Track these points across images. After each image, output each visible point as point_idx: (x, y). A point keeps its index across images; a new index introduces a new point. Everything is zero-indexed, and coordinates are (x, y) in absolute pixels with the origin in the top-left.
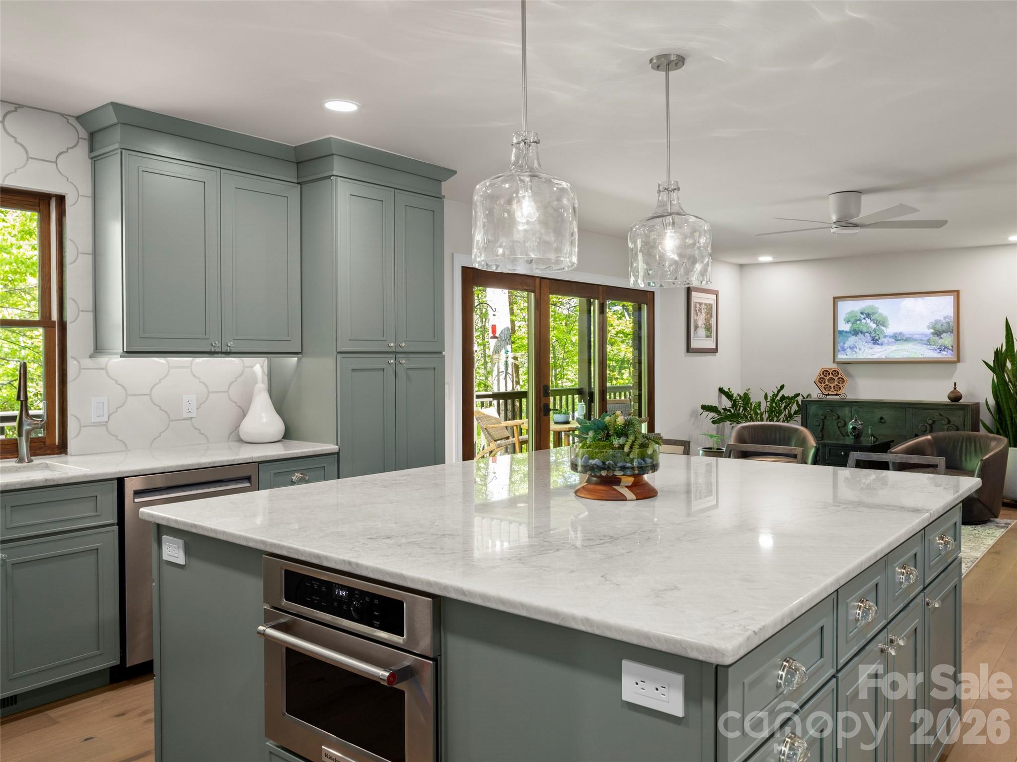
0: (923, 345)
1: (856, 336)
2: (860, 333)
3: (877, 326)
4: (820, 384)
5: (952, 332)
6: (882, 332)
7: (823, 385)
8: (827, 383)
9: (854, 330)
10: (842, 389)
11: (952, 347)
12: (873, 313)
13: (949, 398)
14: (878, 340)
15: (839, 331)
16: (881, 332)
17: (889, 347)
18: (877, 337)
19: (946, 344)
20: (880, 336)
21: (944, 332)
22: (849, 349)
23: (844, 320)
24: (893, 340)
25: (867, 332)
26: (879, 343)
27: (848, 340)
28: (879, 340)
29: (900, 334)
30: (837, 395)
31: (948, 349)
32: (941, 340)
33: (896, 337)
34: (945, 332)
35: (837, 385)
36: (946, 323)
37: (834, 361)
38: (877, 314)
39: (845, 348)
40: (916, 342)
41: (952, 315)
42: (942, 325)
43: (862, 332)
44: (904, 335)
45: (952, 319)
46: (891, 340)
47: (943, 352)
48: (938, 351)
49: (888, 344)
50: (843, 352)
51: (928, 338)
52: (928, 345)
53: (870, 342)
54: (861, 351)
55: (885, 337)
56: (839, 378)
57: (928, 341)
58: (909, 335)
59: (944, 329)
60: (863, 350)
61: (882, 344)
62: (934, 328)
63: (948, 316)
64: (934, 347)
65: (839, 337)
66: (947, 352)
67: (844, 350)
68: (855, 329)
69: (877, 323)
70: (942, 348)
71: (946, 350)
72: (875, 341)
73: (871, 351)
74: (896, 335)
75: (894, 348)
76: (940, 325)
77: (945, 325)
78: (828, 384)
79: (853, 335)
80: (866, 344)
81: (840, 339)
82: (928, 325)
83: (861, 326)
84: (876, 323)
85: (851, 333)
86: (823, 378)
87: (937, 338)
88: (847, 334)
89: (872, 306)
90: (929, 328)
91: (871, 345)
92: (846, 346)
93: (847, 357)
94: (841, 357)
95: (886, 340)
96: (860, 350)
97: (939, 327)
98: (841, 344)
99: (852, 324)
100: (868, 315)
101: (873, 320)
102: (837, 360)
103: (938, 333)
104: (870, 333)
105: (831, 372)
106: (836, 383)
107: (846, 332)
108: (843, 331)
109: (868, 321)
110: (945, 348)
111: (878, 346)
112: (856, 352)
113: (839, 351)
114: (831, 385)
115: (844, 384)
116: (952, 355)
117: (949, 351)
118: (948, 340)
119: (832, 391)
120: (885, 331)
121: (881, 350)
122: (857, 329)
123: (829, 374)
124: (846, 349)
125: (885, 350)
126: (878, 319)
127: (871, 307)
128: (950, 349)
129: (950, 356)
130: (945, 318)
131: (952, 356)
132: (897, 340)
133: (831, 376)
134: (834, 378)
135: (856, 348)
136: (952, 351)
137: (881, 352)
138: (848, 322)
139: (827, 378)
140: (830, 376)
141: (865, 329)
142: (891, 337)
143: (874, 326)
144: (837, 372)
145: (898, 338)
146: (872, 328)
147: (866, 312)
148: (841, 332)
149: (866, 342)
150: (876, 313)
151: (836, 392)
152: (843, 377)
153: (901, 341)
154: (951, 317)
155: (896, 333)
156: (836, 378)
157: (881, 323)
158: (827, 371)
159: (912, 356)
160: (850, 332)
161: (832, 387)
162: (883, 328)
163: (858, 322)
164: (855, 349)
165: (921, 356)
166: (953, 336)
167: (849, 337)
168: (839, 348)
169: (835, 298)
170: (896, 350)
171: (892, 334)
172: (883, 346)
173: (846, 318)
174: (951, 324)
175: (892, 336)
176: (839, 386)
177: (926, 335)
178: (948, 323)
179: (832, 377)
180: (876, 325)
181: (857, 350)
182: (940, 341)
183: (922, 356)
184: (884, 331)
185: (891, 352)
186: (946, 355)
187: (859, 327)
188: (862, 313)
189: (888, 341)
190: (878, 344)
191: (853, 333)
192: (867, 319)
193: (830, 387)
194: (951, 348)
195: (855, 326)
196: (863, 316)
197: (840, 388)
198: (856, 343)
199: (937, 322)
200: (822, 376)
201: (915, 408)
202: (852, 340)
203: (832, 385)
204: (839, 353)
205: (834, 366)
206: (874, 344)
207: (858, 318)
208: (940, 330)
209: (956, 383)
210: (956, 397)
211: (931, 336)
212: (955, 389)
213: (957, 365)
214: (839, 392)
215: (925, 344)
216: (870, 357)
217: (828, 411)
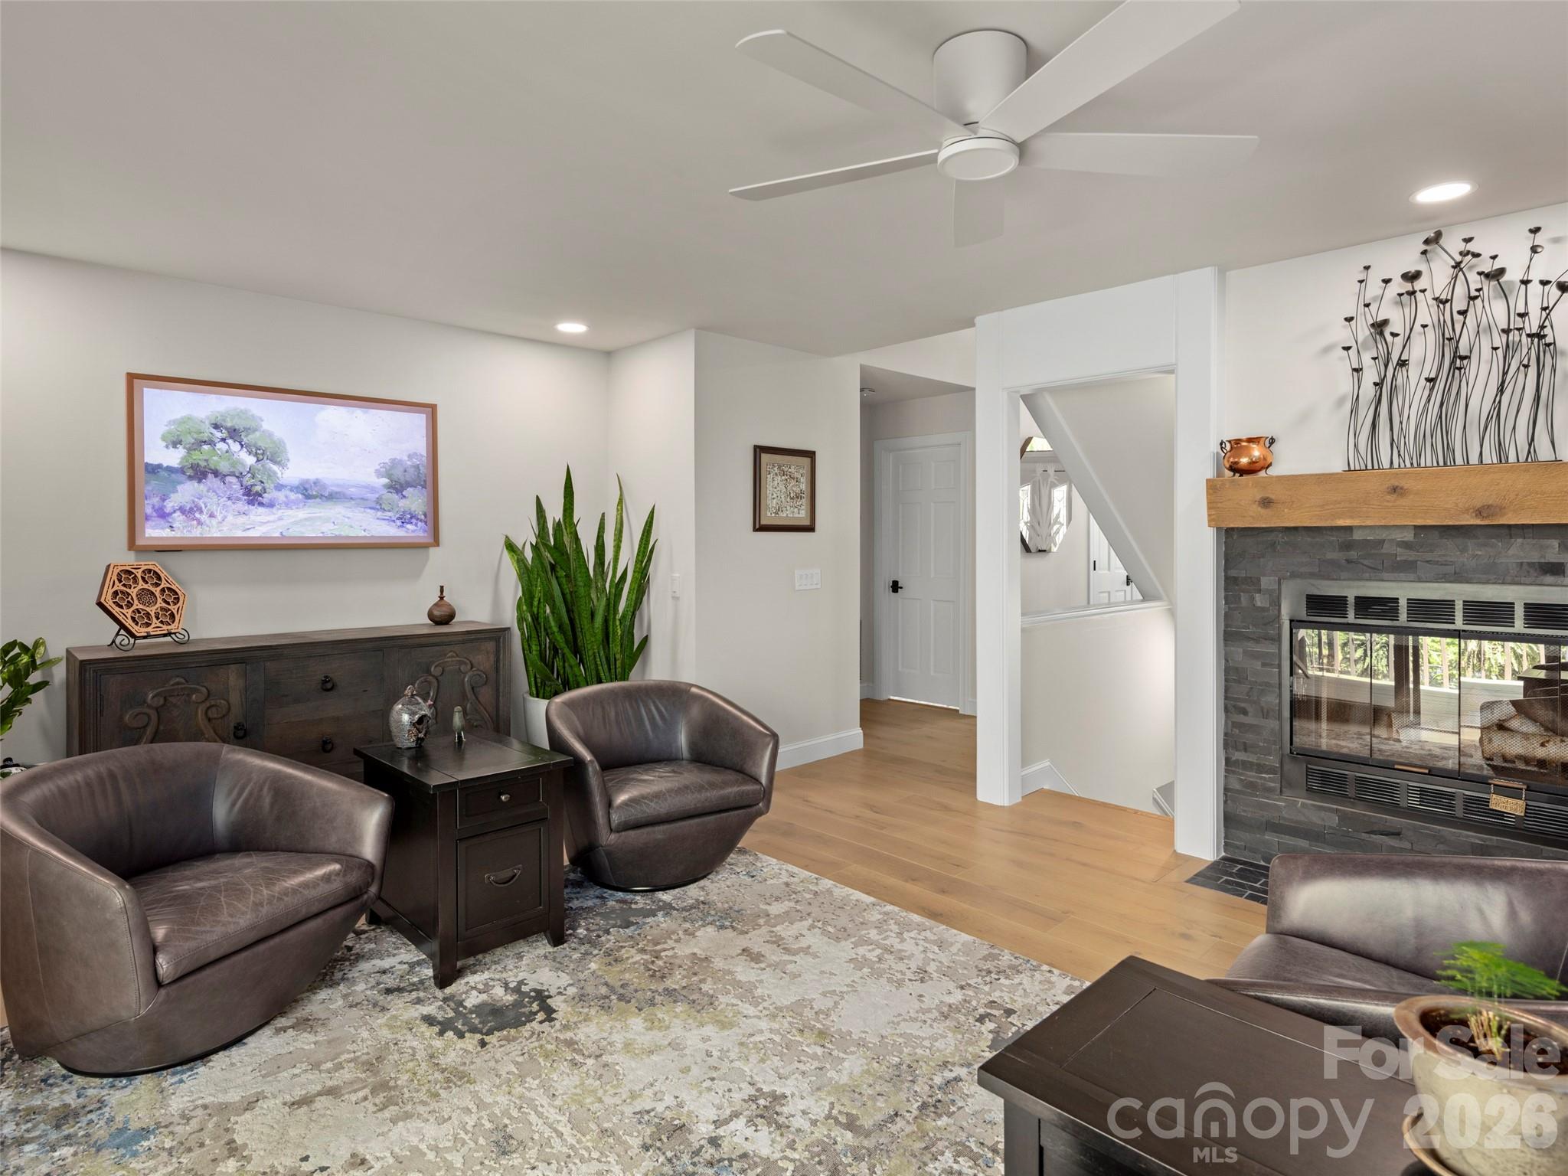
0: (369, 510)
1: (200, 481)
2: (210, 476)
3: (258, 461)
4: (118, 609)
5: (424, 487)
6: (271, 475)
7: (129, 612)
8: (137, 605)
9: (195, 467)
10: (177, 617)
11: (425, 515)
12: (246, 429)
13: (431, 616)
14: (260, 495)
15: (147, 465)
16: (269, 476)
17: (290, 512)
18: (258, 488)
19: (413, 509)
20: (266, 485)
21: (409, 485)
22: (178, 513)
23: (164, 438)
24: (300, 496)
25: (232, 474)
26: (264, 501)
27: (175, 491)
28: (265, 495)
29: (316, 482)
30: (169, 634)
31: (418, 519)
32: (404, 501)
33: (306, 490)
34: (411, 487)
35: (162, 609)
36: (414, 466)
37: (132, 545)
38: (257, 434)
39: (168, 510)
40: (353, 502)
41: (424, 453)
42: (405, 471)
43: (216, 473)
44: (324, 487)
45: (424, 459)
46: (293, 496)
47: (409, 526)
48: (398, 523)
49: (288, 504)
50: (162, 522)
51: (377, 496)
52: (378, 510)
53: (239, 499)
54: (214, 522)
55: (279, 487)
56: (163, 590)
57: (378, 501)
58: (338, 486)
59: (408, 479)
60: (219, 518)
61: (271, 505)
62: (389, 476)
63: (415, 454)
64: (390, 514)
65: (147, 482)
66: (416, 525)
67: (163, 515)
68: (198, 465)
69: (259, 454)
70: (406, 518)
71: (414, 521)
72: (253, 497)
73: (241, 519)
74: (307, 486)
75: (301, 514)
76: (402, 469)
77: (411, 470)
78: (141, 606)
79: (190, 478)
80: (229, 503)
81: (148, 488)
82: (378, 467)
83: (215, 458)
84: (256, 454)
85: (183, 473)
86: (122, 592)
87: (395, 497)
88: (173, 476)
89: (245, 412)
90: (379, 474)
91: (241, 505)
92: (169, 506)
93: (172, 534)
94: (154, 532)
95: (280, 496)
96: (212, 516)
97: (398, 473)
98: (155, 501)
99: (189, 450)
100: (234, 433)
101: (248, 446)
102: (139, 542)
103: (397, 487)
104: (240, 477)
105: (138, 573)
106: (160, 603)
107: (170, 469)
108: (159, 466)
109: (235, 447)
110: (411, 518)
111: (261, 510)
112: (200, 523)
113: (147, 518)
114: (148, 609)
115: (180, 604)
116: (425, 531)
117: (420, 523)
118: (415, 501)
119: (155, 628)
120: (279, 475)
121: (271, 518)
122: (203, 464)
123: (135, 579)
124: (170, 514)
125: (280, 519)
126: (260, 444)
127: (243, 414)
128: (421, 521)
129: (421, 534)
130: (409, 456)
131: (426, 535)
132: (308, 497)
133: (141, 585)
134: (151, 588)
135: (201, 512)
136: (426, 523)
137: (268, 522)
138: (175, 444)
139: (133, 592)
140: (140, 587)
141: (224, 467)
142: (295, 489)
143: (250, 460)
144: (155, 572)
145: (310, 492)
146: (244, 465)
147: (229, 424)
148: (153, 470)
149: (229, 498)
150: (256, 430)
151: (165, 627)
152: (174, 587)
153: (318, 500)
154: (422, 456)
155: (307, 481)
156: (157, 591)
157: (269, 454)
158: (130, 573)
159: (343, 534)
160: (181, 471)
161: (153, 614)
162: (275, 468)
163: (206, 447)
164: (197, 515)
165: (363, 534)
166: (425, 494)
167: (180, 483)
168: (148, 510)
169: (132, 377)
170: (306, 519)
171: (296, 483)
172: (274, 510)
173: (169, 432)
174: (422, 470)
175: (297, 488)
176: (167, 610)
177: (373, 490)
178: (417, 467)
179: (146, 586)
180: (255, 459)
181: (204, 517)
182: (403, 503)
183: (368, 534)
184: (275, 473)
185: (296, 523)
186: (413, 531)
187: (206, 460)
188: (216, 426)
189: (286, 497)
190: (261, 504)
191: (190, 472)
192: (230, 441)
193: (148, 615)
194: (423, 517)
195: (197, 457)
196: (218, 434)
197: (172, 616)
198: (199, 498)
199: (395, 463)
200: (119, 587)
202: (186, 492)
203: (152, 610)
204: (148, 524)
205: (129, 560)
206: (251, 503)
207: (205, 437)
208: (402, 480)
209: (442, 587)
210: (443, 616)
211: (385, 491)
212: (442, 598)
213: (432, 550)
214: (172, 627)
215: (370, 508)
216: (239, 534)
217: (178, 683)
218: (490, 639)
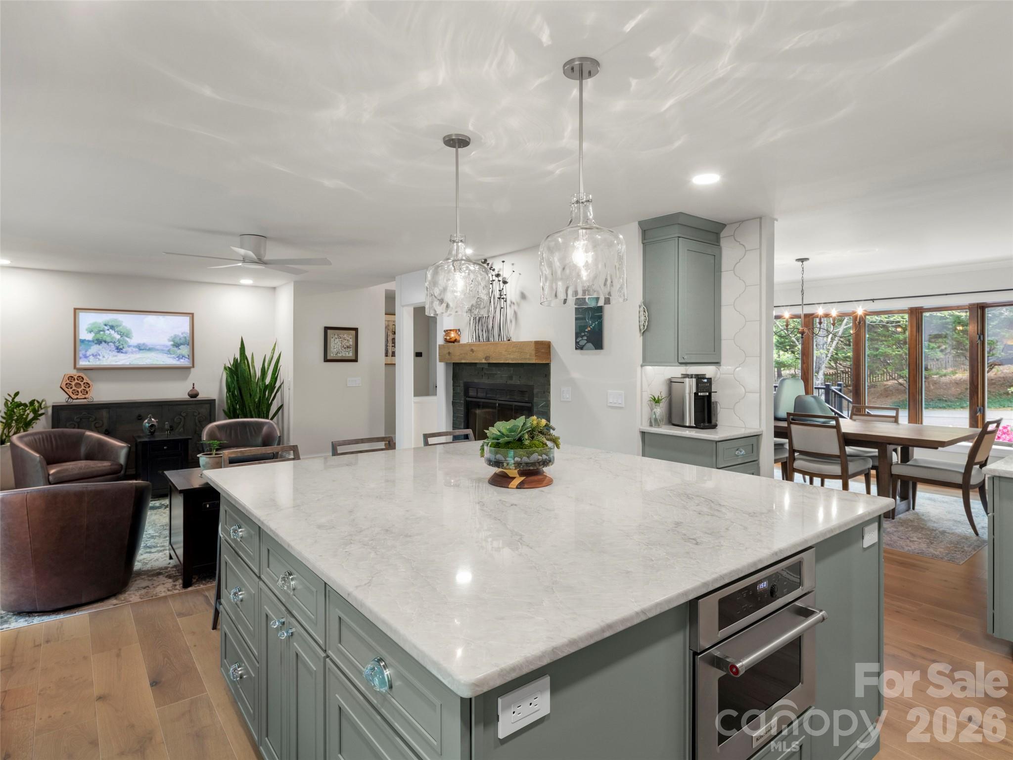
0: (165, 354)
1: (99, 345)
2: (103, 343)
3: (121, 337)
4: (67, 389)
5: (188, 345)
6: (126, 342)
7: (71, 390)
8: (74, 388)
9: (97, 340)
10: (89, 393)
11: (189, 356)
12: (117, 326)
13: (189, 395)
14: (122, 349)
15: (80, 340)
17: (133, 355)
18: (121, 347)
19: (183, 354)
20: (124, 346)
21: (182, 344)
22: (91, 356)
23: (87, 330)
24: (137, 349)
25: (111, 342)
26: (124, 351)
27: (90, 349)
28: (124, 349)
29: (144, 344)
30: (85, 398)
31: (185, 357)
32: (179, 350)
33: (139, 347)
36: (183, 337)
37: (75, 367)
38: (121, 327)
39: (88, 355)
40: (158, 351)
41: (189, 332)
42: (180, 339)
43: (105, 342)
44: (146, 346)
45: (188, 334)
46: (134, 349)
47: (181, 360)
48: (177, 359)
49: (132, 352)
50: (86, 359)
51: (168, 348)
52: (169, 354)
53: (114, 351)
54: (104, 359)
55: (129, 346)
56: (84, 383)
57: (169, 351)
58: (152, 345)
59: (181, 342)
60: (106, 357)
61: (126, 353)
62: (173, 341)
63: (184, 332)
64: (173, 355)
65: (81, 346)
67: (86, 357)
68: (99, 339)
69: (122, 334)
70: (182, 357)
71: (184, 358)
72: (119, 350)
73: (115, 358)
75: (138, 356)
76: (179, 338)
77: (183, 339)
78: (75, 388)
79: (96, 343)
80: (110, 352)
81: (81, 347)
82: (169, 338)
83: (105, 336)
84: (120, 335)
86: (69, 384)
87: (176, 349)
88: (90, 343)
89: (116, 320)
90: (169, 341)
91: (115, 353)
92: (88, 353)
93: (89, 364)
94: (83, 363)
95: (130, 349)
96: (104, 357)
97: (177, 340)
98: (83, 352)
99: (95, 334)
100: (112, 327)
101: (117, 332)
102: (78, 366)
103: (177, 345)
104: (114, 343)
105: (76, 377)
106: (83, 388)
107: (89, 341)
108: (85, 340)
109: (112, 332)
111: (122, 354)
112: (99, 359)
113: (80, 358)
114: (78, 390)
115: (90, 388)
116: (188, 362)
117: (186, 359)
118: (185, 350)
119: (80, 396)
121: (126, 357)
122: (101, 338)
123: (74, 380)
124: (88, 357)
125: (129, 358)
126: (122, 331)
128: (187, 358)
129: (187, 363)
130: (182, 334)
132: (140, 350)
133: (76, 381)
134: (80, 383)
136: (189, 359)
137: (125, 359)
138: (91, 332)
139: (73, 383)
141: (108, 339)
142: (134, 347)
143: (118, 337)
144: (82, 377)
145: (141, 348)
146: (116, 339)
147: (110, 324)
148: (83, 341)
150: (120, 326)
151: (84, 396)
152: (89, 382)
153: (144, 351)
154: (187, 333)
155: (140, 344)
156: (82, 383)
157: (125, 334)
158: (72, 377)
159: (154, 363)
160: (93, 341)
162: (127, 339)
163: (102, 333)
164: (98, 357)
165: (162, 363)
166: (189, 348)
167: (91, 345)
168: (81, 355)
169: (75, 309)
170: (139, 358)
171: (136, 344)
173: (89, 328)
174: (187, 338)
175: (136, 346)
176: (85, 390)
177: (167, 347)
178: (185, 338)
179: (78, 382)
181: (101, 357)
182: (179, 352)
183: (164, 363)
184: (128, 341)
185: (135, 359)
186: (183, 362)
187: (102, 337)
188: (106, 325)
189: (132, 350)
190: (122, 352)
191: (96, 342)
192: (111, 330)
193: (78, 392)
194: (187, 357)
195: (98, 336)
196: (106, 328)
197: (87, 392)
198: (99, 350)
199: (176, 336)
200: (68, 382)
202: (94, 349)
203: (79, 390)
204: (80, 360)
205: (74, 373)
206: (118, 352)
207: (101, 329)
208: (179, 342)
209: (194, 384)
210: (193, 395)
211: (171, 347)
212: (193, 388)
213: (192, 369)
214: (87, 396)
215: (166, 353)
216: (114, 363)
217: (85, 414)
218: (207, 403)
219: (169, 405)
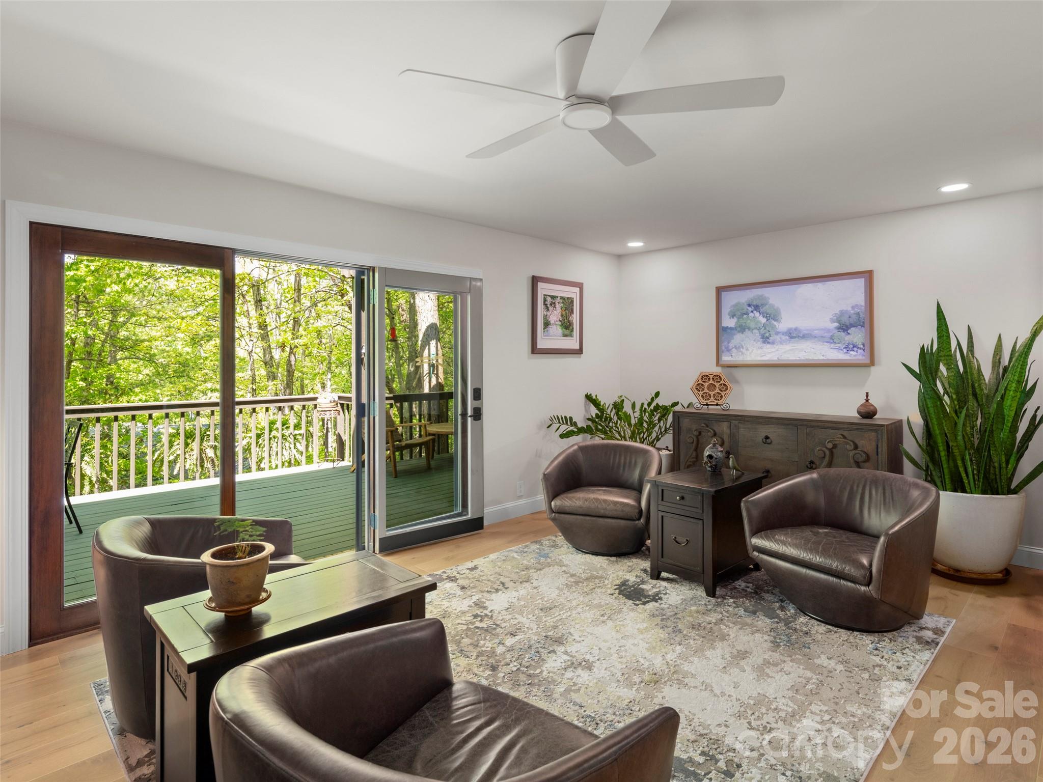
0: (826, 344)
1: (743, 333)
2: (747, 330)
4: (696, 391)
5: (863, 326)
6: (774, 327)
7: (701, 393)
8: (706, 390)
9: (741, 326)
10: (723, 398)
11: (864, 345)
12: (762, 305)
13: (859, 413)
14: (768, 338)
15: (723, 327)
16: (772, 328)
17: (782, 347)
18: (767, 335)
19: (855, 342)
20: (771, 333)
21: (852, 326)
22: (734, 349)
23: (729, 314)
24: (787, 337)
25: (756, 328)
26: (770, 341)
27: (733, 339)
28: (770, 338)
29: (796, 329)
30: (717, 405)
31: (858, 348)
32: (848, 336)
33: (790, 334)
34: (854, 327)
35: (718, 393)
36: (854, 314)
37: (718, 364)
38: (767, 306)
39: (730, 348)
40: (816, 339)
41: (863, 304)
42: (850, 317)
43: (749, 329)
44: (800, 331)
45: (863, 308)
46: (784, 338)
47: (852, 353)
48: (845, 350)
49: (781, 342)
50: (729, 353)
51: (831, 334)
52: (831, 343)
53: (759, 341)
54: (748, 352)
55: (777, 333)
56: (721, 384)
57: (832, 338)
58: (807, 330)
59: (852, 322)
60: (750, 351)
61: (773, 343)
62: (839, 322)
63: (857, 305)
64: (839, 345)
65: (723, 335)
66: (857, 352)
67: (729, 350)
68: (742, 325)
69: (768, 316)
70: (850, 347)
71: (855, 349)
72: (765, 339)
73: (759, 351)
74: (791, 331)
75: (788, 347)
76: (848, 316)
77: (855, 316)
78: (707, 391)
79: (739, 332)
80: (755, 343)
81: (723, 338)
82: (832, 317)
83: (749, 321)
85: (736, 330)
86: (702, 384)
87: (843, 334)
88: (733, 331)
89: (762, 296)
90: (832, 321)
91: (760, 344)
92: (731, 345)
93: (732, 359)
94: (726, 358)
95: (778, 338)
96: (747, 350)
97: (845, 319)
98: (726, 343)
99: (739, 318)
100: (757, 308)
101: (763, 313)
102: (721, 363)
103: (844, 328)
104: (759, 329)
105: (711, 377)
106: (717, 390)
107: (731, 329)
108: (727, 327)
109: (757, 314)
110: (853, 347)
111: (769, 346)
112: (743, 353)
113: (723, 352)
114: (710, 393)
115: (727, 392)
116: (863, 356)
117: (859, 351)
118: (857, 336)
119: (711, 401)
120: (777, 327)
121: (773, 350)
122: (744, 325)
123: (709, 379)
124: (731, 350)
125: (777, 350)
126: (768, 311)
127: (761, 297)
128: (860, 349)
129: (860, 357)
130: (853, 308)
131: (864, 358)
132: (792, 337)
133: (711, 381)
134: (716, 384)
135: (743, 348)
136: (864, 350)
137: (772, 352)
138: (733, 316)
139: (706, 385)
140: (710, 382)
141: (752, 325)
142: (784, 334)
143: (764, 320)
144: (720, 376)
145: (793, 335)
146: (761, 323)
147: (755, 303)
148: (725, 329)
149: (754, 341)
150: (766, 304)
151: (716, 402)
152: (726, 384)
153: (797, 339)
154: (862, 306)
155: (791, 329)
156: (717, 385)
157: (773, 316)
158: (707, 376)
159: (811, 358)
161: (712, 395)
162: (775, 323)
163: (745, 316)
164: (741, 350)
165: (822, 358)
166: (864, 331)
167: (734, 334)
168: (723, 348)
169: (718, 289)
170: (790, 350)
171: (786, 330)
172: (775, 346)
173: (731, 311)
174: (862, 315)
175: (786, 333)
176: (720, 394)
177: (828, 331)
178: (858, 314)
179: (713, 382)
180: (766, 320)
181: (744, 351)
182: (848, 338)
183: (824, 358)
184: (775, 326)
185: (785, 352)
186: (854, 356)
187: (745, 323)
188: (749, 305)
189: (781, 338)
190: (768, 343)
191: (738, 329)
192: (755, 312)
193: (710, 396)
194: (862, 346)
195: (741, 321)
196: (750, 309)
197: (722, 396)
198: (742, 341)
199: (842, 313)
200: (701, 382)
201: (810, 426)
202: (738, 338)
203: (712, 393)
204: (724, 354)
205: (717, 370)
206: (764, 342)
207: (744, 311)
208: (848, 323)
209: (867, 393)
210: (868, 413)
211: (836, 331)
212: (867, 400)
213: (872, 368)
214: (719, 402)
215: (827, 342)
216: (759, 358)
217: (703, 427)
219: (807, 426)
